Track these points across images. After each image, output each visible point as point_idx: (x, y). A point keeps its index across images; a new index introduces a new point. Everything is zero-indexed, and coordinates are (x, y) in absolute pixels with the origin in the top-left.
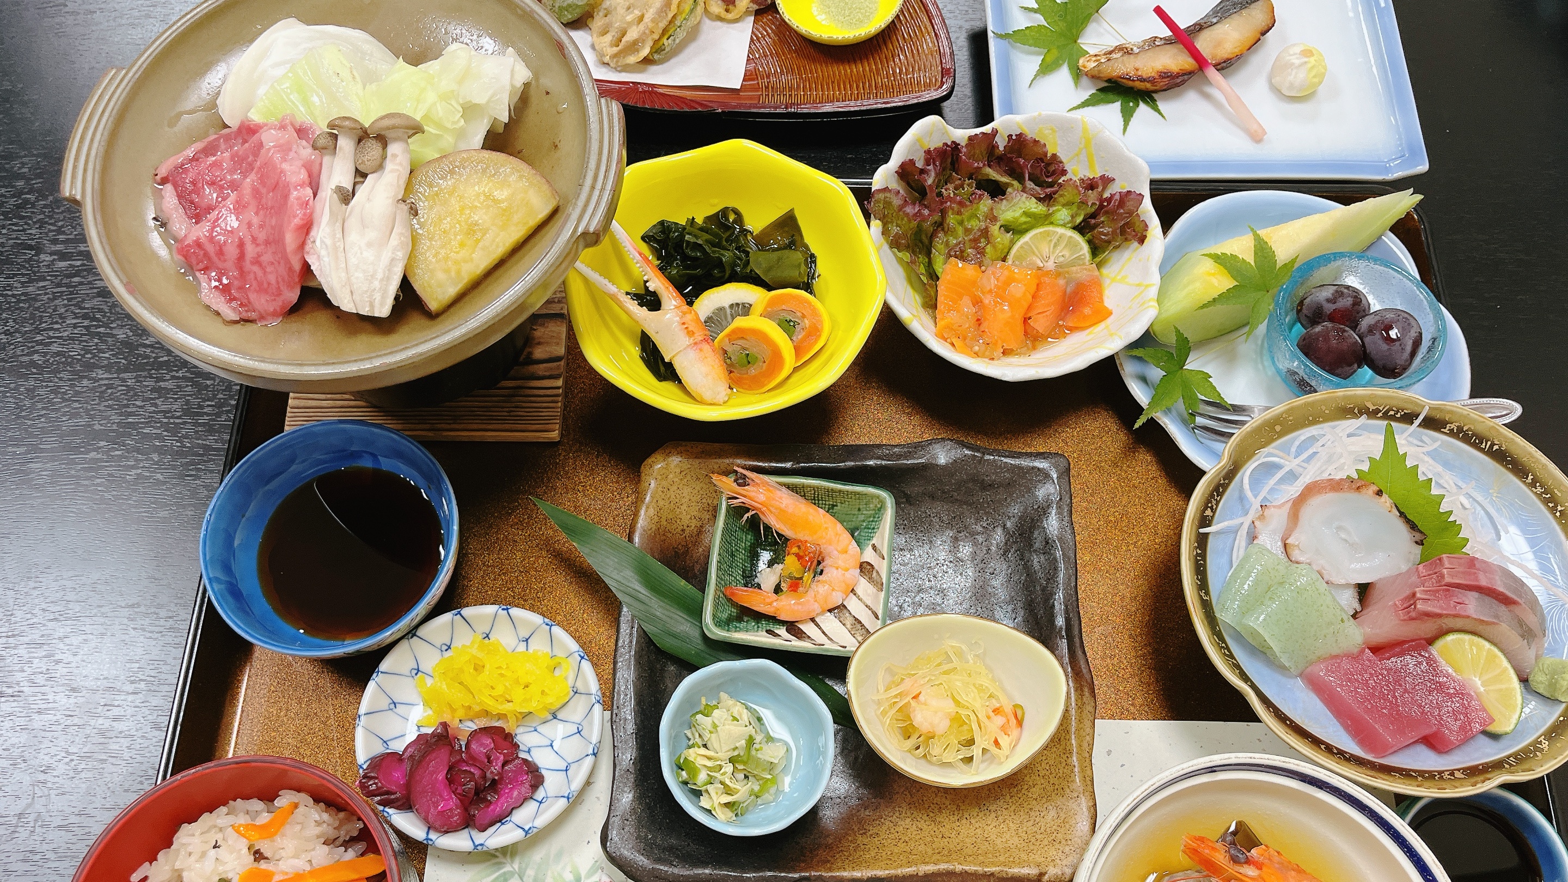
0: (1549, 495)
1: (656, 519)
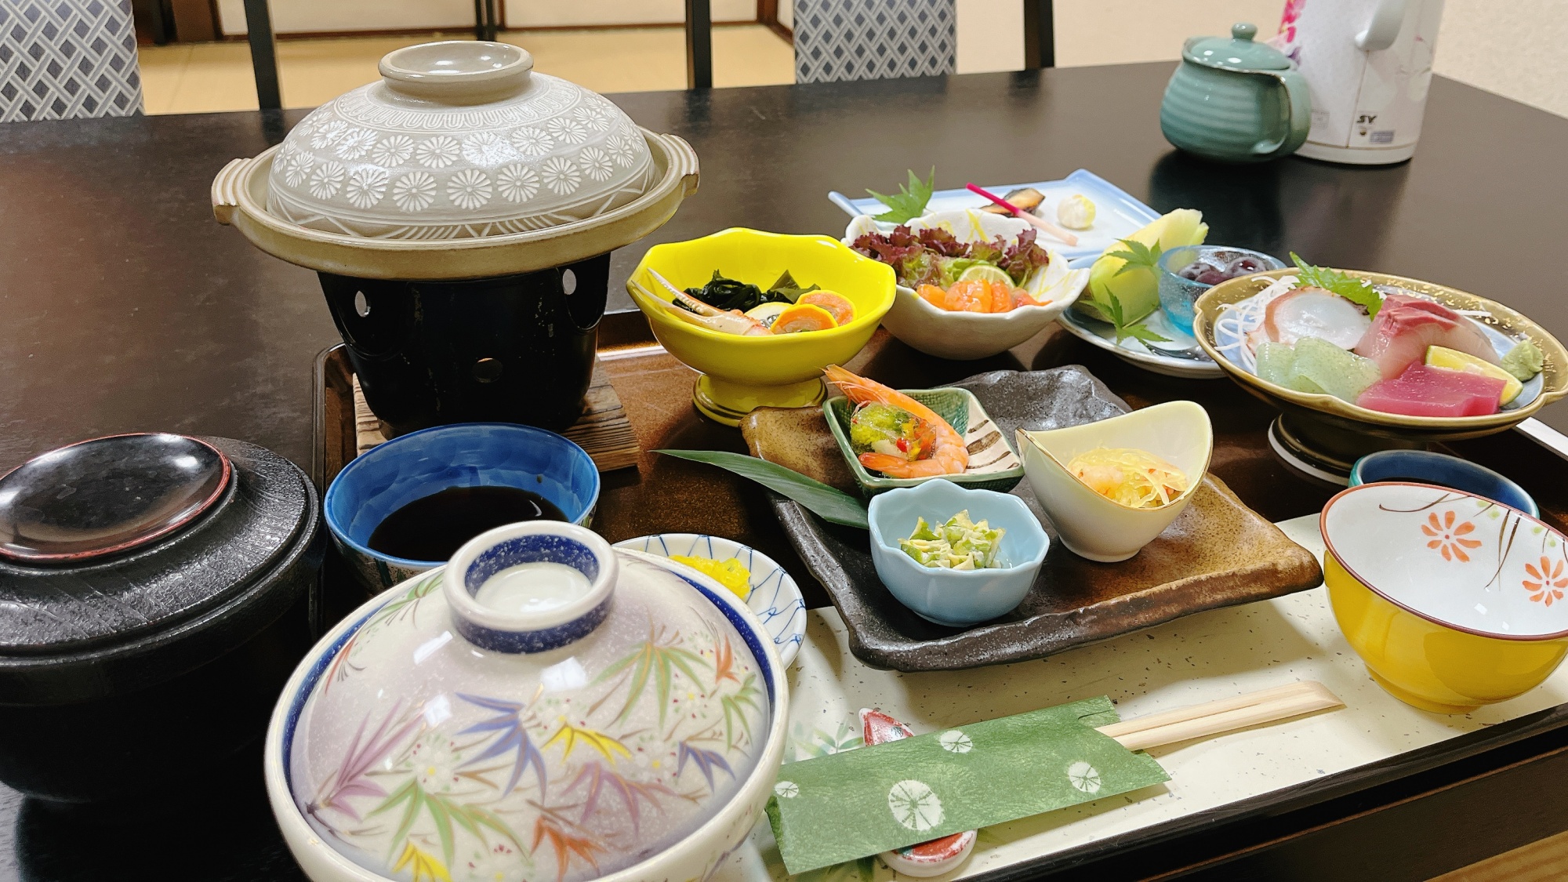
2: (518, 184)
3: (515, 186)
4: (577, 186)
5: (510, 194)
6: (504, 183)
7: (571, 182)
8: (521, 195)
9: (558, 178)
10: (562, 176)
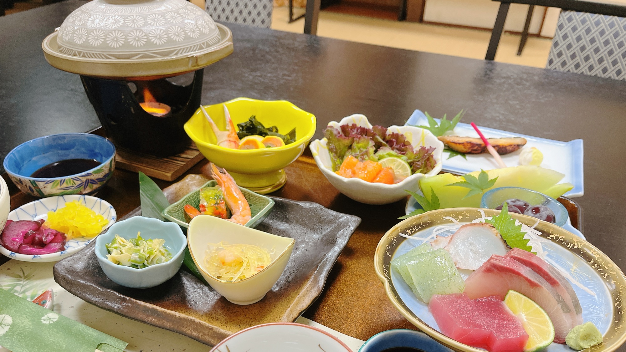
0: (601, 269)
1: (178, 189)
2: (96, 38)
3: (95, 38)
4: (121, 45)
5: (92, 42)
6: (91, 36)
7: (118, 42)
8: (95, 43)
9: (113, 40)
10: (115, 39)
